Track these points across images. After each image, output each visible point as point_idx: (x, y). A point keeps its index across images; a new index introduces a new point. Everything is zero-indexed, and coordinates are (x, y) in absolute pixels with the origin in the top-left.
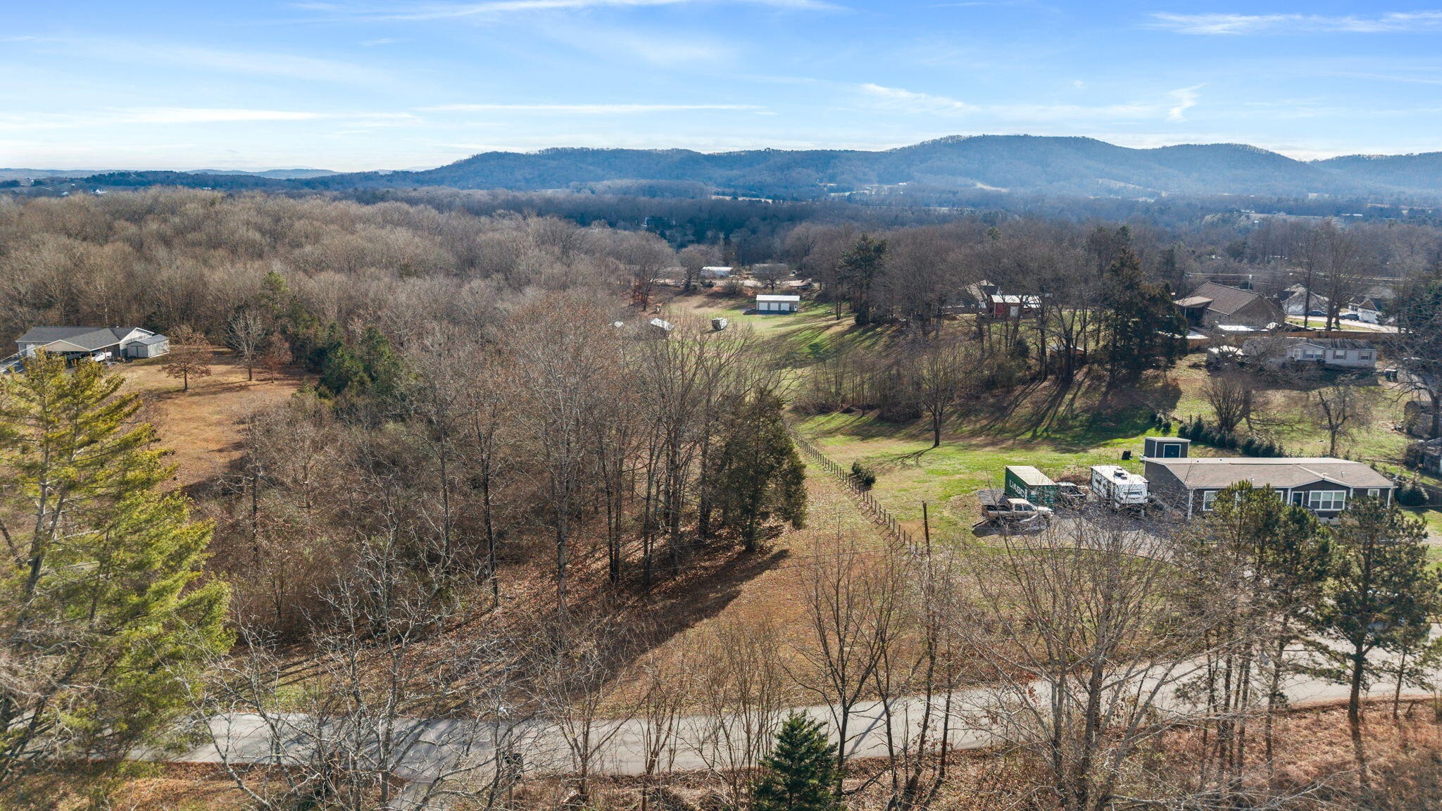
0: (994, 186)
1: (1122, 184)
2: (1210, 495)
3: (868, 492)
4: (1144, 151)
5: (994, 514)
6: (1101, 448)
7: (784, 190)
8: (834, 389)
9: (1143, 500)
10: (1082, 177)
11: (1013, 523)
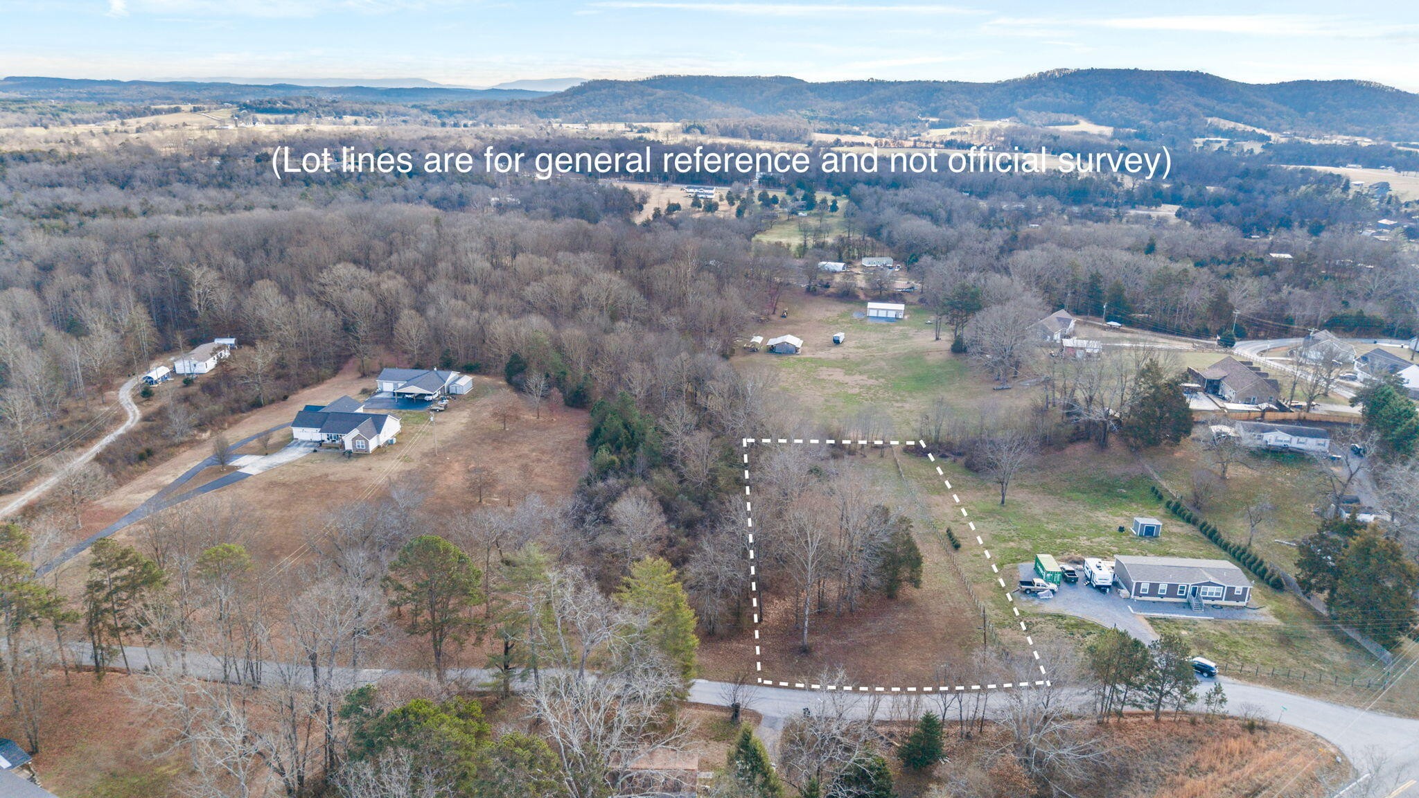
0: (1097, 123)
1: (1232, 124)
2: (1145, 586)
3: (955, 555)
4: (1260, 88)
5: (1025, 587)
6: (1110, 516)
7: (886, 125)
8: (934, 434)
9: (1109, 583)
10: (1191, 116)
11: (1034, 593)
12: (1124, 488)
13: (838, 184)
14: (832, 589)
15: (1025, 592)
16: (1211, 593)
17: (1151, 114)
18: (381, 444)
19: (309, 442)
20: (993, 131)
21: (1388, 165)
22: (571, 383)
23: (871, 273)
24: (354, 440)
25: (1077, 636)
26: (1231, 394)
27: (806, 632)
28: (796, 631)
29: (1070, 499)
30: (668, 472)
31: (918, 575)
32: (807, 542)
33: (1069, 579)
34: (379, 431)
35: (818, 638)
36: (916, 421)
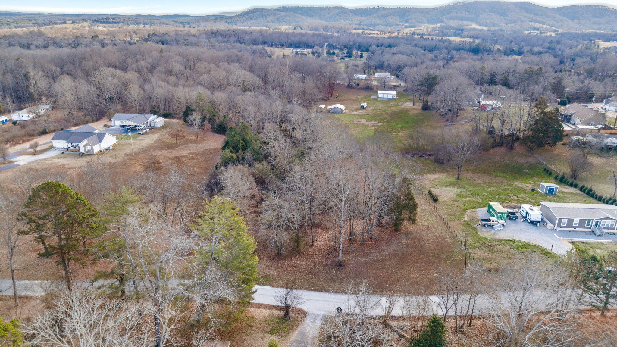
0: (480, 25)
1: (541, 25)
2: (565, 221)
3: (436, 205)
4: (553, 9)
5: (484, 222)
6: (523, 184)
7: (385, 27)
8: (415, 145)
9: (539, 219)
10: (522, 22)
11: (491, 226)
12: (527, 169)
13: (363, 47)
14: (359, 226)
15: (484, 226)
16: (608, 225)
17: (504, 21)
18: (102, 149)
19: (61, 148)
20: (433, 28)
21: (614, 41)
22: (218, 120)
23: (379, 80)
24: (85, 146)
25: (526, 254)
26: (579, 121)
27: (341, 252)
28: (334, 252)
29: (496, 176)
30: (265, 163)
31: (415, 216)
32: (341, 191)
33: (512, 217)
34: (100, 142)
35: (349, 257)
36: (405, 140)
